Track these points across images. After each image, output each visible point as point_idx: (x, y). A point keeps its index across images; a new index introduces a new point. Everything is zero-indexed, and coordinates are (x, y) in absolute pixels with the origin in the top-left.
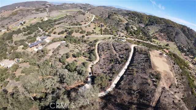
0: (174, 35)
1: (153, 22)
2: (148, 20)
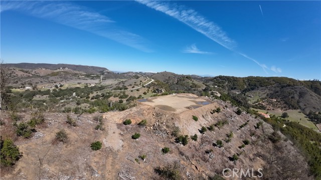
0: (297, 97)
1: (255, 86)
2: (247, 84)
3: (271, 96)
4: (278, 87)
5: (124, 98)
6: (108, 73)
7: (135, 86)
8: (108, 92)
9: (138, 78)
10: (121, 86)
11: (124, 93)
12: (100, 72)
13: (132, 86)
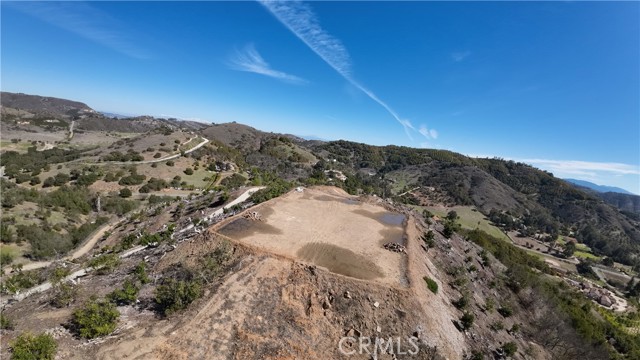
0: (468, 186)
1: (399, 162)
2: (386, 158)
3: (426, 182)
4: (436, 166)
5: (133, 184)
6: (91, 115)
7: (162, 153)
8: (89, 165)
9: (168, 132)
10: (124, 151)
11: (132, 170)
12: (68, 113)
13: (154, 153)
